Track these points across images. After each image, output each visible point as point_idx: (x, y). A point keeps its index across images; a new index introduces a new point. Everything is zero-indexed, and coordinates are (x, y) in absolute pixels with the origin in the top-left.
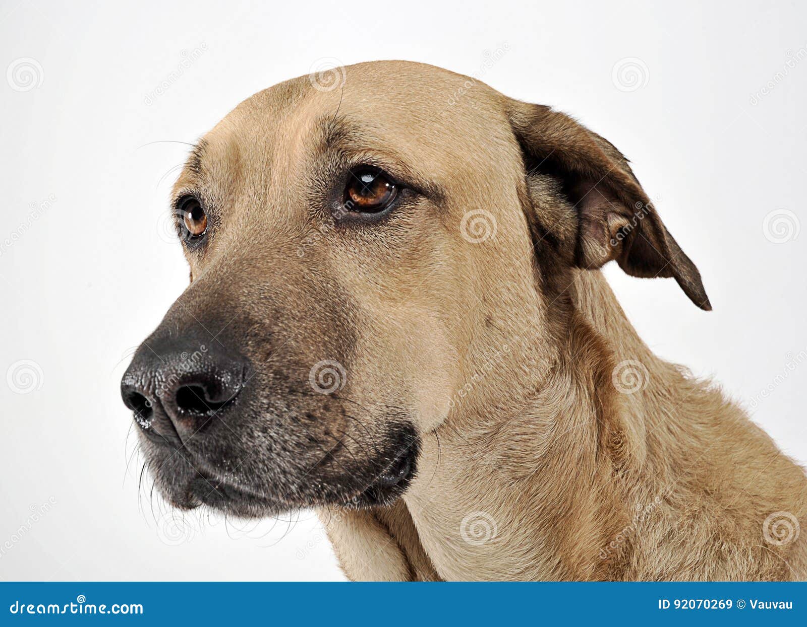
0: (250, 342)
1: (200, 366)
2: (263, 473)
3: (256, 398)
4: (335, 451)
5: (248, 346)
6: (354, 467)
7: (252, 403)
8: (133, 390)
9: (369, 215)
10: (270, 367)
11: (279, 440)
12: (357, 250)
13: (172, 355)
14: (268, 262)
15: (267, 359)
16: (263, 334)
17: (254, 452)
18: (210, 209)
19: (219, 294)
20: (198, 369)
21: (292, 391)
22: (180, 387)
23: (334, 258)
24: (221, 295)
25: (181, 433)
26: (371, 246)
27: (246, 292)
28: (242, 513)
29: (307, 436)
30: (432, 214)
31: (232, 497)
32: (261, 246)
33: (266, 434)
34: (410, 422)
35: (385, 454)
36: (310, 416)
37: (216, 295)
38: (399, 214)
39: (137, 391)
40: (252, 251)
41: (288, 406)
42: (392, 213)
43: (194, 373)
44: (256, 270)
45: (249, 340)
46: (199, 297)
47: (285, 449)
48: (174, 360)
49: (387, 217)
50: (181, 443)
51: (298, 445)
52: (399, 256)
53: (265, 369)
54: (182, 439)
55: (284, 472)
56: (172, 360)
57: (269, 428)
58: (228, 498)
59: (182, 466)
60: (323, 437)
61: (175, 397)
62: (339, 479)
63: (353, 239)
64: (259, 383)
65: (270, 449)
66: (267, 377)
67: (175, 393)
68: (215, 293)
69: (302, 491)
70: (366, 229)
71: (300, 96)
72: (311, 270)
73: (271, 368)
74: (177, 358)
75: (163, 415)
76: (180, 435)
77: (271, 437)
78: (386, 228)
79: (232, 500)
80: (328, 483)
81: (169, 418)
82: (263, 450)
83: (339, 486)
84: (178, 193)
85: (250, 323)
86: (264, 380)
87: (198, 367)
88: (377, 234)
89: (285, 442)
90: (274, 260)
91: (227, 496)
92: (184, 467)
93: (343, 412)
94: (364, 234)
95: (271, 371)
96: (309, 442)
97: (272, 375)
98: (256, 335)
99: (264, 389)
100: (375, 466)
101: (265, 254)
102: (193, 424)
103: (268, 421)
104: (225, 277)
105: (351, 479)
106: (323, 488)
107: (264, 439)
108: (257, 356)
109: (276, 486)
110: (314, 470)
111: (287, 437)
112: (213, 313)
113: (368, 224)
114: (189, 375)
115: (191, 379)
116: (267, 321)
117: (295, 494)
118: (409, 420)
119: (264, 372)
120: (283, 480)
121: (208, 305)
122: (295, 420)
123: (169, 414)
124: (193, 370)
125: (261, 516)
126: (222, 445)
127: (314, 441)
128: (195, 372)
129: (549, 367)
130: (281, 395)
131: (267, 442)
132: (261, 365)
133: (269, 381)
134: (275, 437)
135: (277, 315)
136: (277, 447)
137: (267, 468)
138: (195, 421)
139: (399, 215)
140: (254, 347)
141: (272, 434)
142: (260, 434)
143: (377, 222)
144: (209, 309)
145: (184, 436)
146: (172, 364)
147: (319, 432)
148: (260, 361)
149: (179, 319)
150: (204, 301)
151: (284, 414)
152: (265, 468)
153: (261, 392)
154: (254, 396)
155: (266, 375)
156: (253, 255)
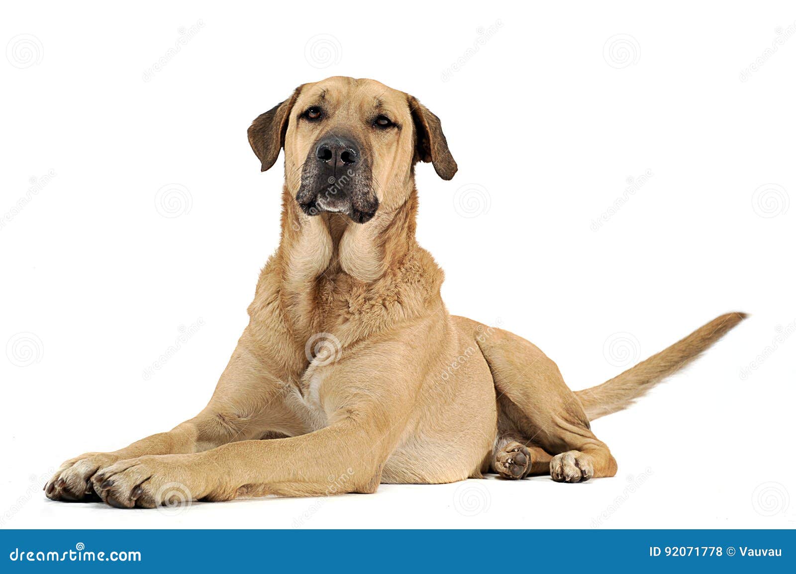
22: (345, 151)
25: (337, 167)
54: (336, 169)
81: (336, 160)
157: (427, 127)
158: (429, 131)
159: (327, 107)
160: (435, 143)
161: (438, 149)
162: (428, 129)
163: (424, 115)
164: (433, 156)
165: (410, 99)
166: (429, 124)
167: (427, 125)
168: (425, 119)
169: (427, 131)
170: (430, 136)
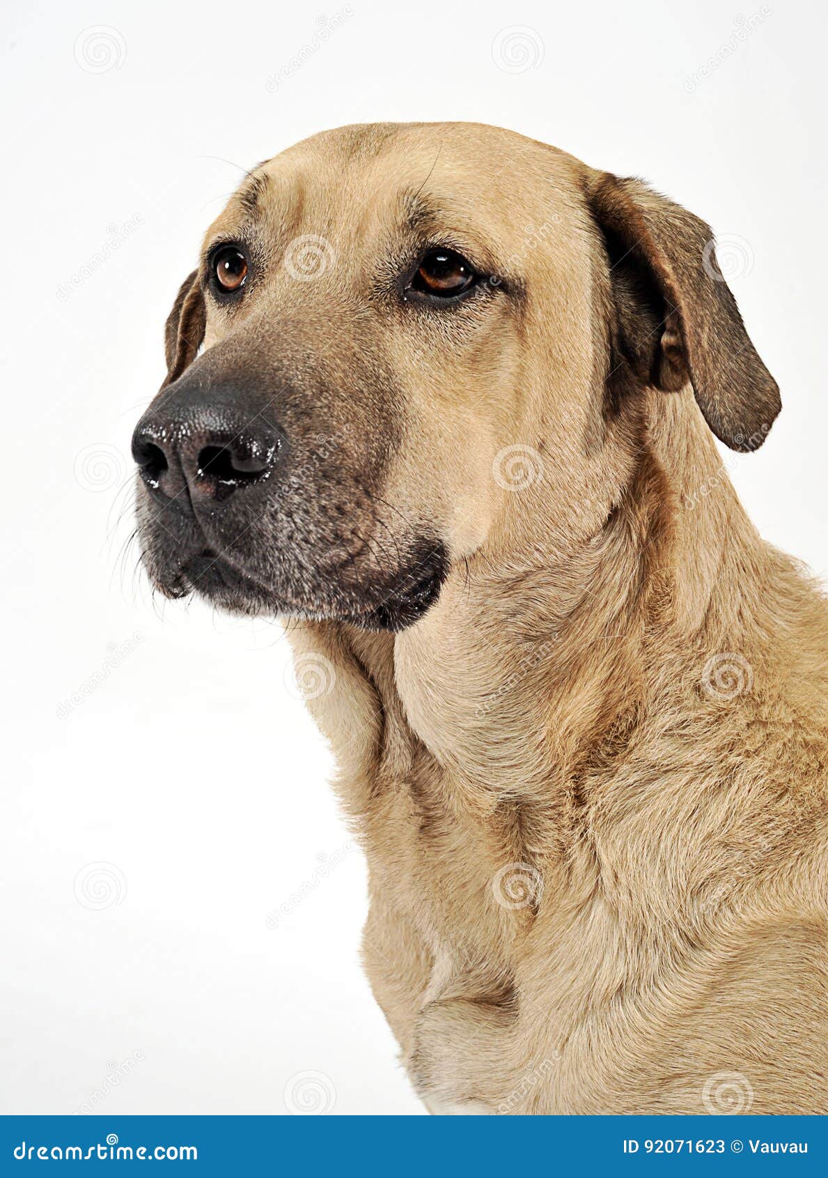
0: (289, 412)
1: (233, 426)
2: (277, 563)
3: (285, 475)
4: (359, 554)
5: (286, 415)
6: (374, 579)
7: (281, 480)
8: (148, 441)
9: (438, 298)
10: (307, 444)
11: (303, 530)
12: (414, 333)
13: (202, 407)
14: (316, 329)
15: (305, 434)
16: (303, 406)
17: (273, 536)
18: (255, 257)
19: (260, 352)
20: (230, 428)
21: (326, 476)
22: (206, 445)
23: (390, 340)
24: (261, 354)
25: (195, 499)
26: (433, 333)
27: (290, 356)
28: (234, 606)
29: (332, 531)
30: (506, 313)
31: (229, 584)
32: (310, 310)
33: (289, 519)
34: (440, 541)
35: (410, 570)
36: (339, 509)
37: (256, 353)
38: (472, 304)
39: (155, 443)
40: (299, 313)
41: (319, 492)
42: (464, 301)
43: (225, 433)
44: (302, 335)
45: (288, 410)
46: (236, 351)
47: (307, 541)
48: (204, 414)
49: (457, 305)
50: (192, 510)
51: (322, 539)
52: (459, 353)
53: (301, 445)
54: (194, 506)
55: (301, 567)
56: (202, 413)
57: (295, 512)
58: (224, 584)
59: (186, 538)
60: (348, 535)
61: (197, 457)
62: (355, 587)
63: (414, 320)
64: (292, 459)
65: (290, 538)
66: (301, 454)
67: (199, 452)
68: (254, 350)
69: (314, 592)
70: (431, 313)
71: (372, 153)
72: (363, 349)
73: (308, 446)
74: (208, 412)
75: (179, 474)
76: (193, 502)
77: (295, 523)
78: (454, 317)
79: (229, 588)
80: (343, 589)
81: (185, 479)
82: (283, 536)
83: (353, 594)
84: (214, 239)
85: (291, 390)
86: (298, 457)
87: (231, 426)
88: (442, 322)
89: (309, 532)
90: (324, 328)
91: (223, 582)
92: (188, 539)
93: (374, 513)
94: (428, 317)
95: (308, 449)
96: (334, 538)
97: (308, 453)
98: (296, 406)
99: (297, 466)
100: (394, 581)
101: (314, 319)
102: (212, 491)
103: (295, 504)
104: (266, 334)
105: (368, 591)
106: (336, 592)
107: (286, 525)
108: (294, 429)
109: (288, 580)
110: (331, 571)
111: (312, 527)
112: (251, 372)
113: (434, 308)
114: (219, 433)
115: (220, 438)
116: (309, 393)
117: (306, 594)
118: (441, 537)
119: (300, 448)
120: (297, 575)
121: (246, 361)
122: (323, 509)
123: (186, 475)
124: (225, 429)
125: (255, 614)
126: (240, 521)
127: (339, 538)
128: (227, 432)
129: (606, 512)
130: (313, 478)
131: (289, 529)
132: (297, 440)
133: (304, 459)
134: (298, 524)
135: (322, 388)
136: (299, 536)
137: (284, 558)
138: (215, 487)
139: (470, 305)
140: (291, 417)
141: (297, 520)
142: (284, 517)
143: (445, 308)
144: (247, 367)
145: (198, 503)
146: (201, 417)
147: (346, 528)
148: (297, 434)
149: (211, 371)
150: (241, 357)
151: (312, 500)
152: (282, 558)
153: (293, 470)
154: (284, 472)
155: (301, 452)
156: (301, 317)
157: (668, 276)
158: (676, 286)
159: (261, 237)
160: (701, 326)
161: (711, 344)
162: (672, 281)
163: (652, 231)
164: (696, 373)
165: (594, 183)
166: (673, 259)
167: (667, 267)
168: (660, 247)
169: (671, 288)
170: (683, 303)
